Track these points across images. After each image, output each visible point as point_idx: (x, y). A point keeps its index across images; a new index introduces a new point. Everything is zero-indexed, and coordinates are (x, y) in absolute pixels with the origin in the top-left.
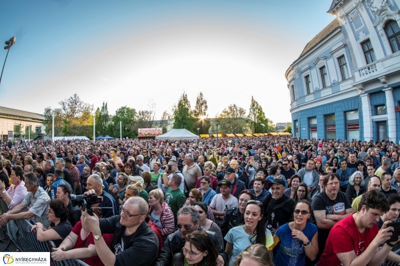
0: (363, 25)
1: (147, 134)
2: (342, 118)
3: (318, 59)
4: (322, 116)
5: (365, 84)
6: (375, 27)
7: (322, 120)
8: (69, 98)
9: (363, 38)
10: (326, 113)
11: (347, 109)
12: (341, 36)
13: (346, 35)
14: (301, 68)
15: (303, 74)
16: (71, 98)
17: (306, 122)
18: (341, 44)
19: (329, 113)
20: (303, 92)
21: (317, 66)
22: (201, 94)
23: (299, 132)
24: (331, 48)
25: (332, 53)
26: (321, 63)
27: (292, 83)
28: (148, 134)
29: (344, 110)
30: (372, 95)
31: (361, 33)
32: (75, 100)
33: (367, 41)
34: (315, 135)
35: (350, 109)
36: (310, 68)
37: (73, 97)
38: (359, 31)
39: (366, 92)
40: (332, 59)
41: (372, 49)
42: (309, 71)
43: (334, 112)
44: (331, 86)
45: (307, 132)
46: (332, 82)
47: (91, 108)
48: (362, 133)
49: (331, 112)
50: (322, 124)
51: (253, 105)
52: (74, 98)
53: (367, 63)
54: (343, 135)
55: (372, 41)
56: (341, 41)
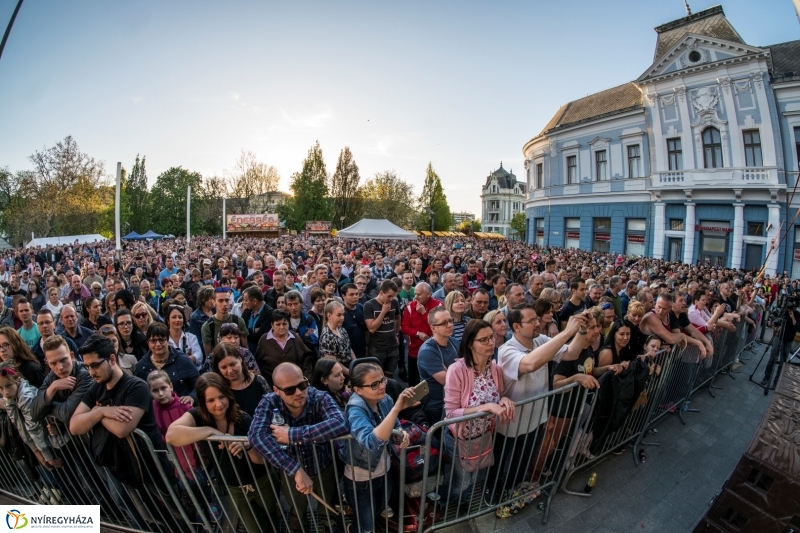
0: (677, 119)
1: (245, 225)
2: (622, 225)
3: (598, 139)
4: (590, 219)
5: (665, 192)
6: (692, 128)
7: (590, 224)
8: (55, 145)
9: (672, 133)
10: (597, 216)
11: (631, 216)
12: (641, 119)
13: (649, 122)
14: (563, 143)
15: (565, 153)
16: (60, 145)
17: (562, 224)
18: (638, 130)
19: (601, 215)
20: (560, 178)
21: (592, 147)
22: (347, 152)
23: (546, 236)
24: (622, 130)
25: (622, 138)
26: (600, 145)
27: (540, 160)
28: (249, 226)
29: (627, 215)
30: (669, 206)
31: (672, 128)
32: (67, 151)
33: (677, 140)
34: (573, 244)
35: (635, 215)
36: (580, 147)
37: (63, 143)
38: (670, 124)
39: (663, 201)
40: (619, 145)
41: (680, 152)
42: (577, 150)
43: (609, 215)
44: (611, 181)
45: (561, 238)
46: (614, 175)
47: (97, 169)
48: (649, 248)
49: (606, 215)
50: (589, 229)
51: (431, 181)
52: (65, 147)
53: (670, 169)
54: (621, 248)
55: (683, 140)
56: (640, 126)
